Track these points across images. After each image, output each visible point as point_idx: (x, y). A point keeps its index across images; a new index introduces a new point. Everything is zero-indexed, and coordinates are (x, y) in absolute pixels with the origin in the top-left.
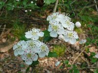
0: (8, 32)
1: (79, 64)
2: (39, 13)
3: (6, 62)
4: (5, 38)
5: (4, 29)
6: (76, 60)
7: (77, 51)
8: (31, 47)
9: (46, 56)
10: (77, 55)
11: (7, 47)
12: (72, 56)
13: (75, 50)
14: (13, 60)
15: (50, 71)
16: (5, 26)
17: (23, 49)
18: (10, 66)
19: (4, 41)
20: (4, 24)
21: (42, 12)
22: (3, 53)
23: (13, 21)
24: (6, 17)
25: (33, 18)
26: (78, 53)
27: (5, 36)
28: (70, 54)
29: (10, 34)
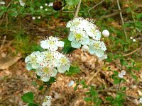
0: (9, 45)
1: (95, 85)
2: (47, 22)
3: (5, 81)
4: (5, 52)
5: (4, 41)
6: (91, 81)
7: (92, 70)
10: (92, 75)
11: (6, 64)
12: (86, 75)
13: (90, 69)
14: (14, 79)
15: (59, 93)
16: (5, 37)
17: (37, 62)
18: (10, 86)
19: (4, 55)
20: (4, 35)
21: (50, 21)
22: (2, 70)
23: (15, 31)
24: (6, 26)
25: (40, 29)
26: (93, 73)
27: (5, 50)
28: (84, 73)
29: (10, 48)
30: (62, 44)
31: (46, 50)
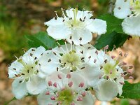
8: (68, 67)
9: (118, 96)
17: (41, 75)
30: (100, 27)
31: (62, 42)
